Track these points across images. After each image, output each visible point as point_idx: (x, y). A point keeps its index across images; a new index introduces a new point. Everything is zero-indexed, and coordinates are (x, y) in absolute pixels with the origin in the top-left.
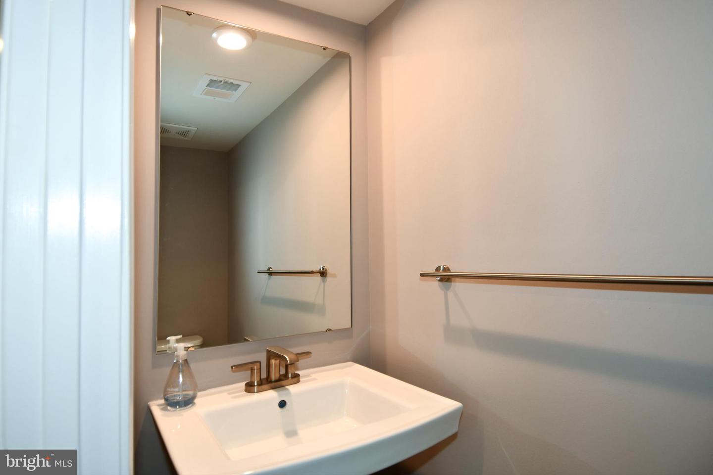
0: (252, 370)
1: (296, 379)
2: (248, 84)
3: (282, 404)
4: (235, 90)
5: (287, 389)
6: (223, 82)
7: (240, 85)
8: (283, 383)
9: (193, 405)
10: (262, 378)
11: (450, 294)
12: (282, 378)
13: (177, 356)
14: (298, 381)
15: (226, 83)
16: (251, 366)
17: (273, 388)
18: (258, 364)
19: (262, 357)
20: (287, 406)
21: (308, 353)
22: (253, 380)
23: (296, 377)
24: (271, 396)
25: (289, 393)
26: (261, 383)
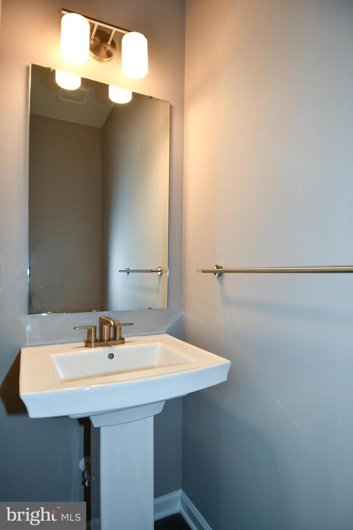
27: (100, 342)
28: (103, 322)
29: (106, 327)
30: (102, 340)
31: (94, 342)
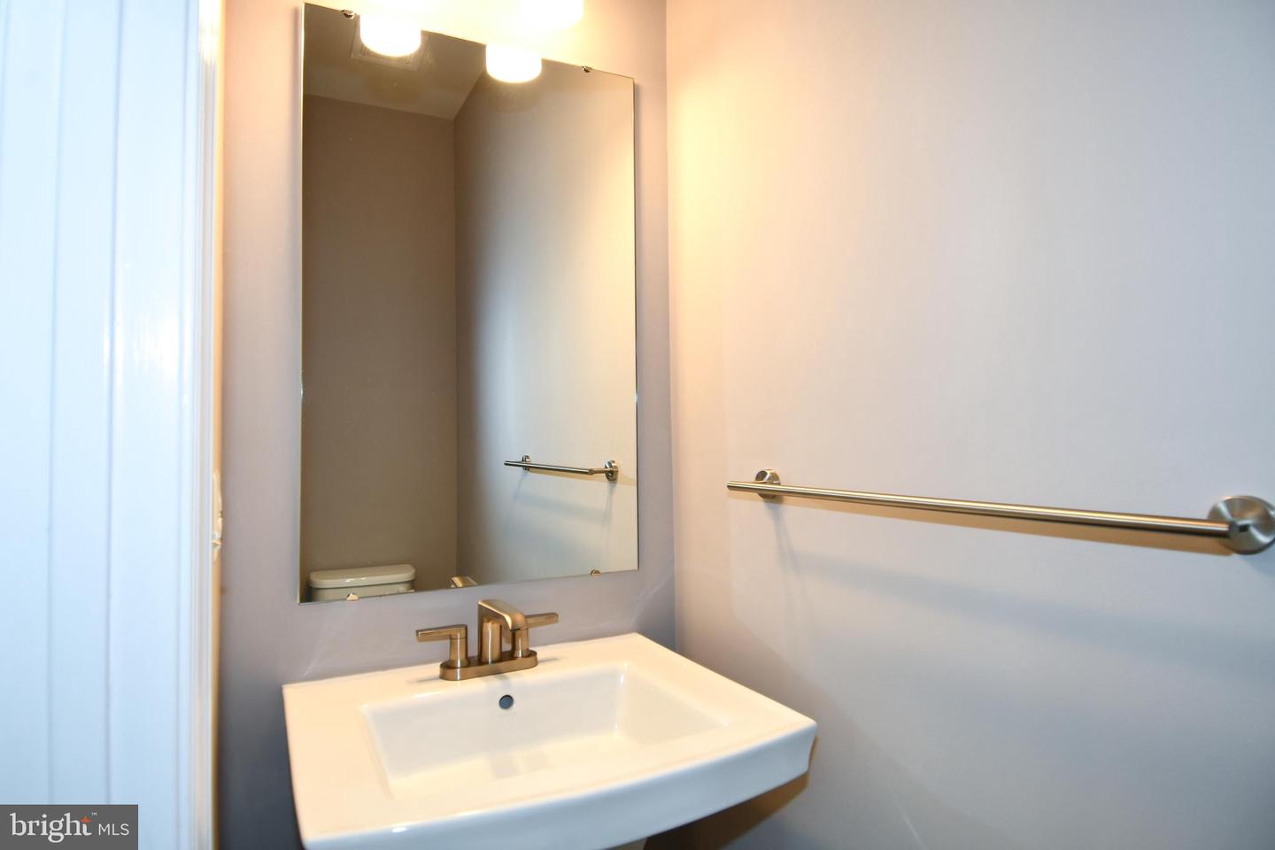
27: (477, 664)
28: (485, 616)
29: (491, 629)
30: (481, 660)
31: (462, 667)
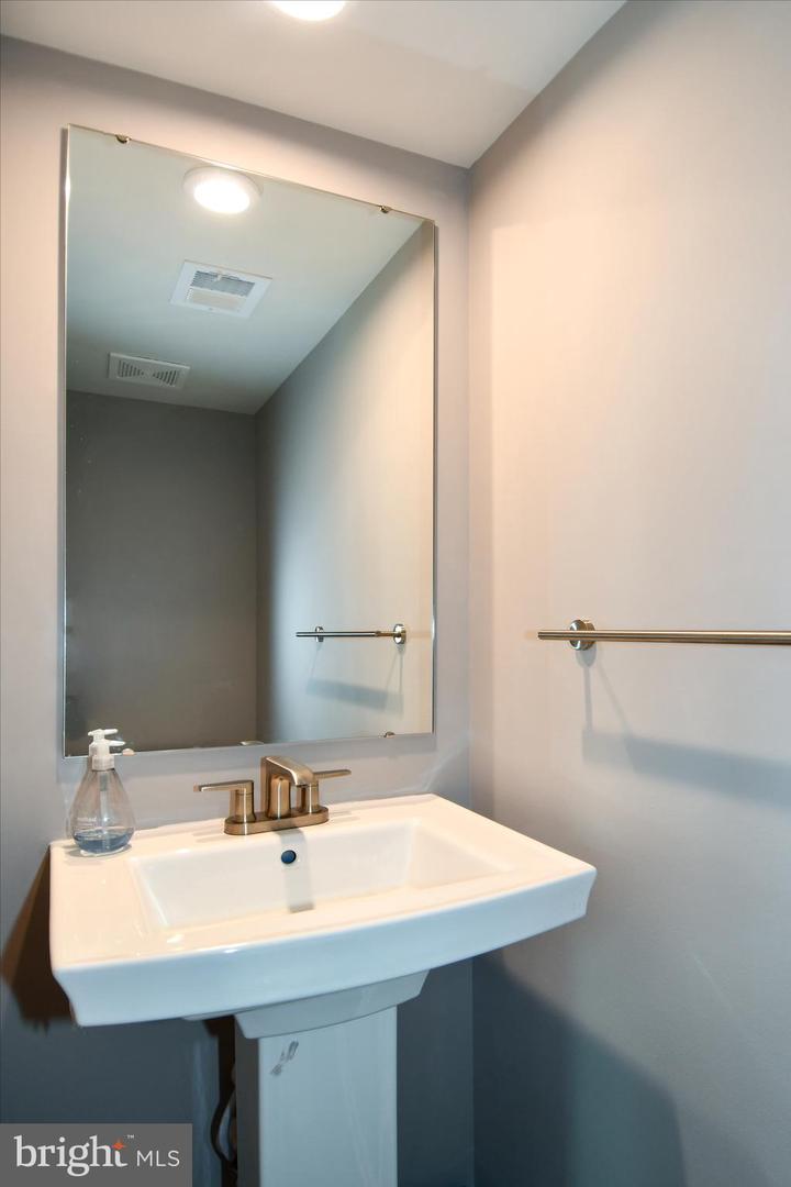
0: (238, 794)
1: (319, 816)
2: (269, 281)
3: (289, 858)
4: (246, 293)
5: (300, 832)
6: (219, 278)
7: (253, 284)
8: (296, 820)
9: (127, 849)
10: (255, 811)
11: (593, 671)
12: (293, 812)
13: (96, 761)
14: (325, 820)
15: (227, 279)
16: (235, 787)
17: (275, 830)
18: (249, 785)
19: (256, 775)
20: (298, 860)
21: (345, 772)
22: (239, 813)
23: (321, 812)
24: (270, 842)
25: (303, 839)
26: (254, 819)
